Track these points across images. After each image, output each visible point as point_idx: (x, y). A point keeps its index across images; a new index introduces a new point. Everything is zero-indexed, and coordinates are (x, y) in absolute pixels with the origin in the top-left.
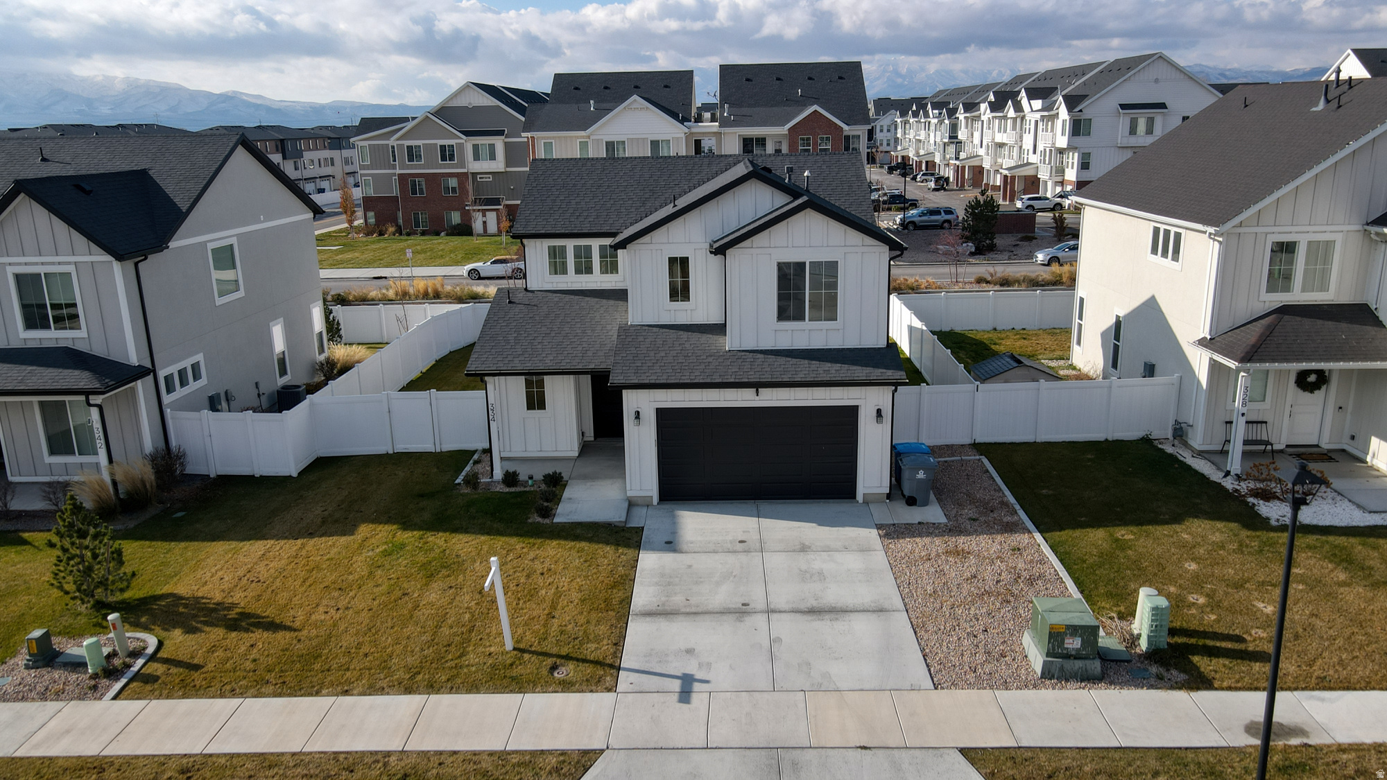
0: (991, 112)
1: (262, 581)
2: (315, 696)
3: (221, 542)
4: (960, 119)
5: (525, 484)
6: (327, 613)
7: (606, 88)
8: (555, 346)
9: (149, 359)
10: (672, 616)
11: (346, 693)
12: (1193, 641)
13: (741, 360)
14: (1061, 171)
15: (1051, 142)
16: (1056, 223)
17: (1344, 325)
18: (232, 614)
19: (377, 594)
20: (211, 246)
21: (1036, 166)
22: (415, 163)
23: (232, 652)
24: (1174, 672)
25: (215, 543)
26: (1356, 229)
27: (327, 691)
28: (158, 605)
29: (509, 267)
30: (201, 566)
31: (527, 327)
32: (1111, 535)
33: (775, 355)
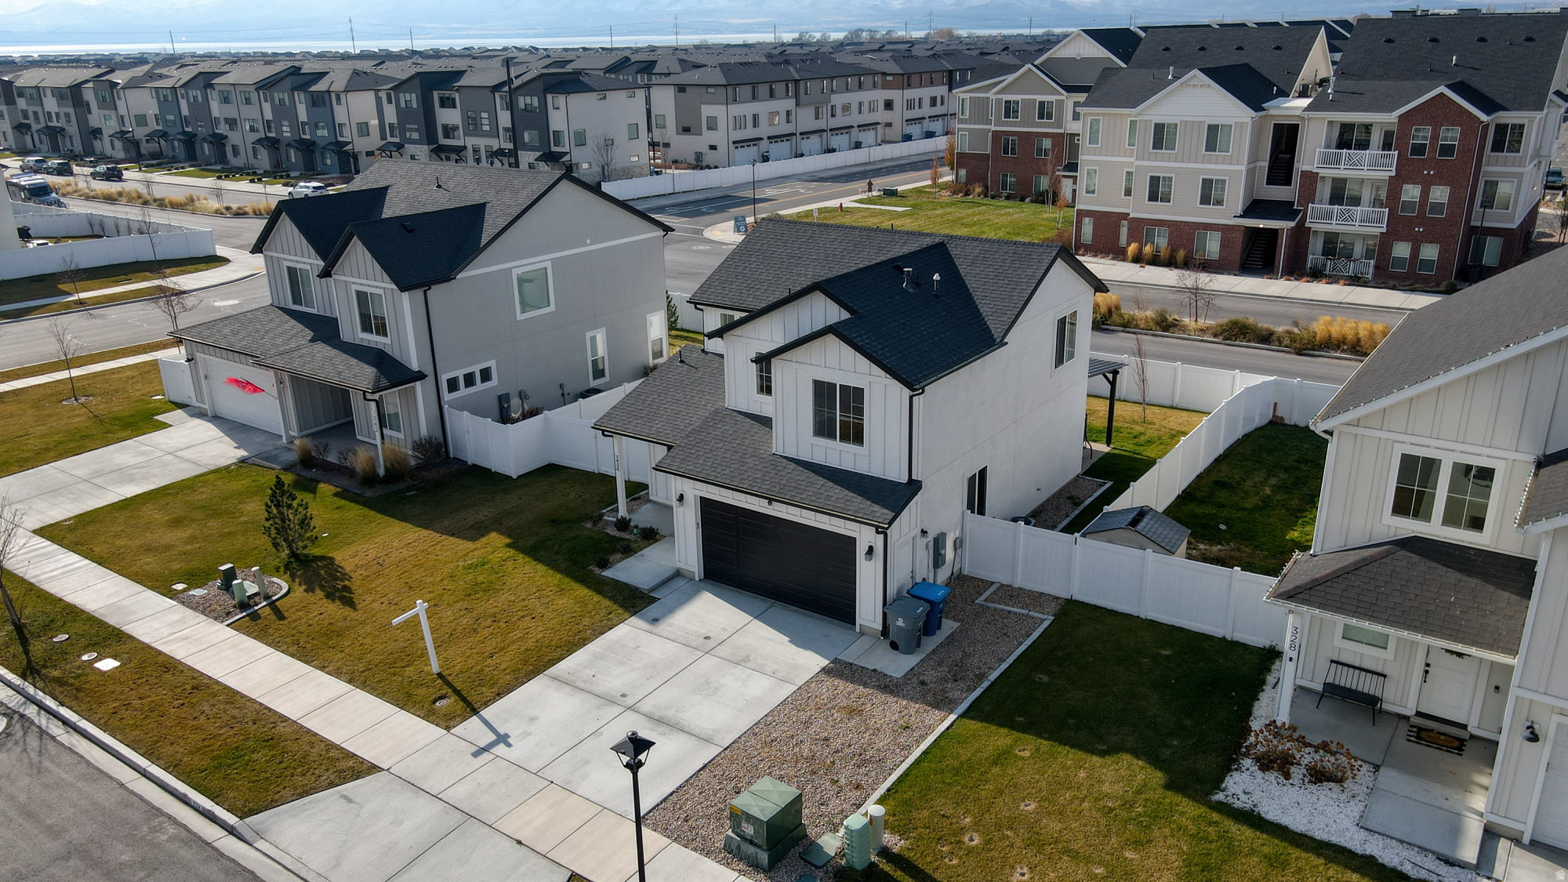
1: (383, 565)
6: (382, 603)
7: (1202, 49)
9: (432, 366)
10: (563, 686)
20: (516, 272)
22: (1010, 118)
28: (318, 564)
31: (672, 390)
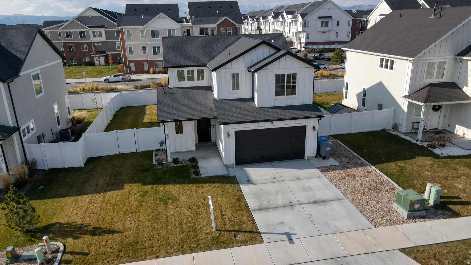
0: (273, 19)
1: (95, 213)
2: (145, 260)
3: (68, 197)
4: (261, 22)
5: (181, 162)
6: (131, 223)
7: (146, 10)
8: (189, 109)
9: (16, 123)
10: (267, 210)
11: (158, 257)
12: (445, 200)
13: (264, 111)
14: (300, 39)
15: (296, 30)
16: (305, 57)
17: (450, 89)
18: (90, 228)
19: (148, 213)
20: (32, 74)
21: (291, 37)
22: (69, 38)
23: (99, 245)
24: (446, 212)
25: (65, 198)
26: (452, 57)
27: (149, 257)
28: (54, 228)
29: (121, 77)
30: (64, 209)
31: (175, 102)
32: (397, 165)
33: (275, 109)
